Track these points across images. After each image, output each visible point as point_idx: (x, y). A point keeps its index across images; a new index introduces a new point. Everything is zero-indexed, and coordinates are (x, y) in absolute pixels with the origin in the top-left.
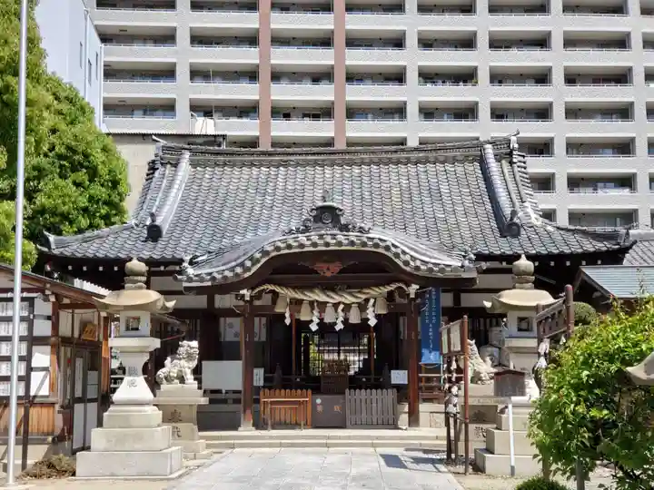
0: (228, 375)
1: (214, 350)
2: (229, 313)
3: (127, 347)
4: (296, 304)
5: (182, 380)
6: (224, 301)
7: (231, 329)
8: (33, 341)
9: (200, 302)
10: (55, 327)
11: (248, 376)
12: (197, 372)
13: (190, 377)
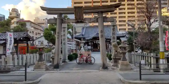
0: (90, 47)
1: (88, 45)
2: (89, 42)
3: (82, 45)
4: (95, 41)
5: (86, 48)
6: (89, 41)
7: (90, 44)
8: (75, 45)
9: (87, 41)
10: (76, 44)
11: (91, 48)
12: (87, 47)
13: (86, 47)
